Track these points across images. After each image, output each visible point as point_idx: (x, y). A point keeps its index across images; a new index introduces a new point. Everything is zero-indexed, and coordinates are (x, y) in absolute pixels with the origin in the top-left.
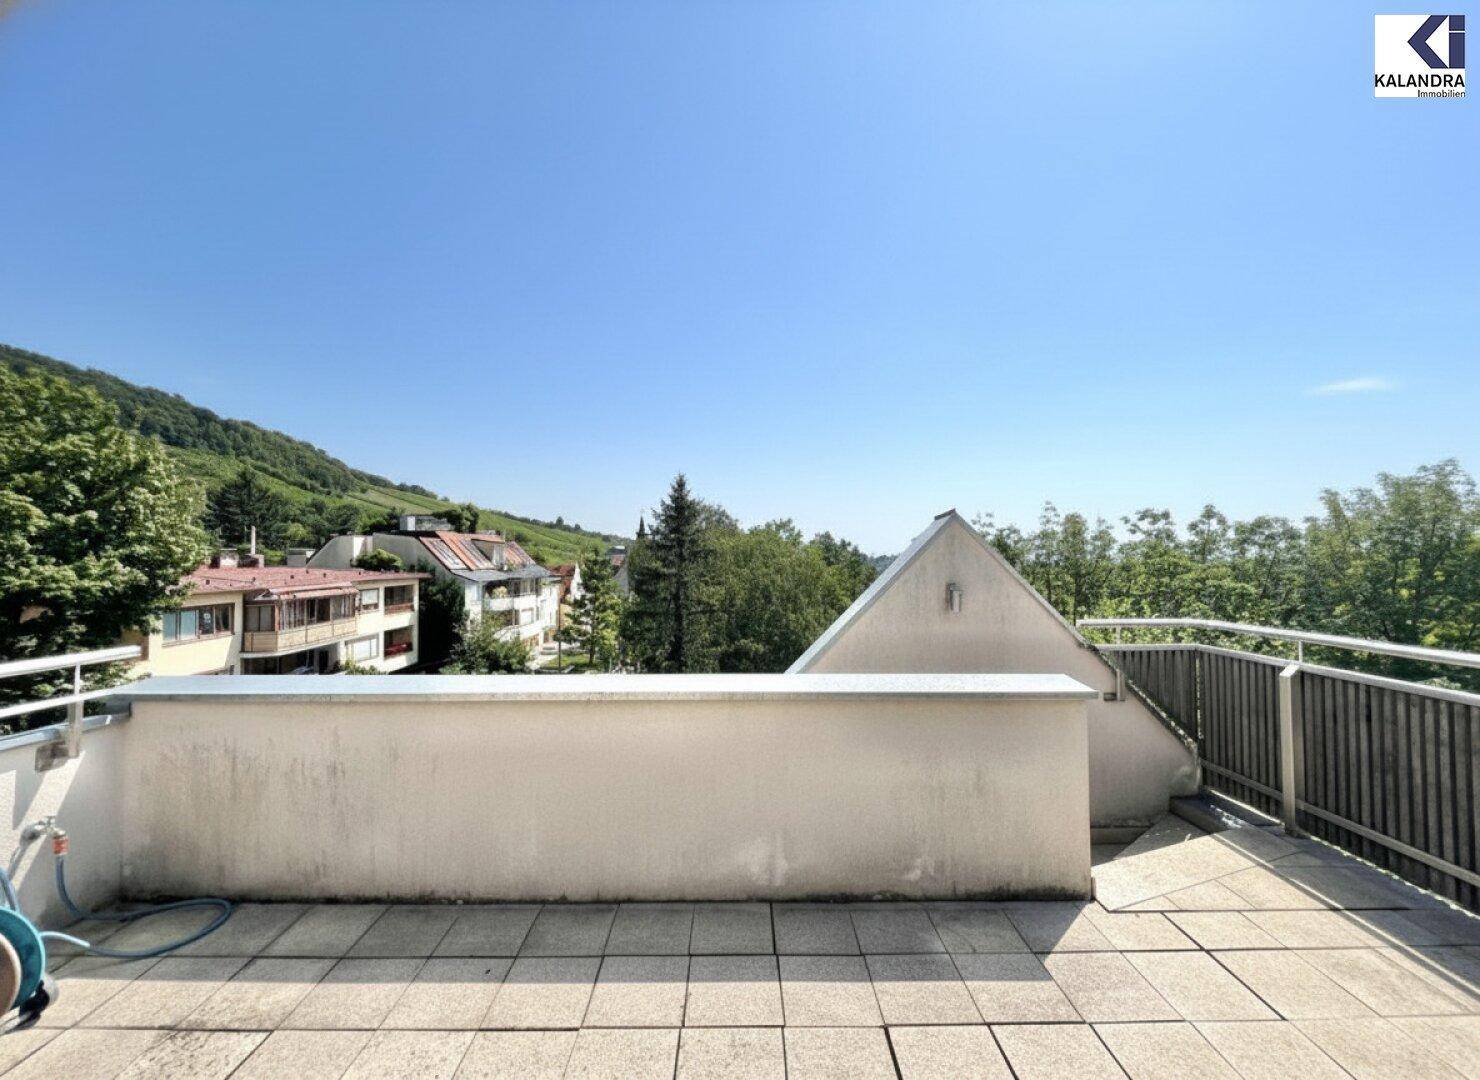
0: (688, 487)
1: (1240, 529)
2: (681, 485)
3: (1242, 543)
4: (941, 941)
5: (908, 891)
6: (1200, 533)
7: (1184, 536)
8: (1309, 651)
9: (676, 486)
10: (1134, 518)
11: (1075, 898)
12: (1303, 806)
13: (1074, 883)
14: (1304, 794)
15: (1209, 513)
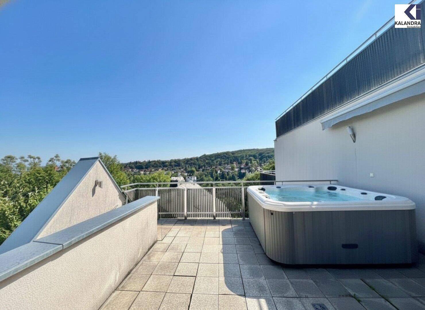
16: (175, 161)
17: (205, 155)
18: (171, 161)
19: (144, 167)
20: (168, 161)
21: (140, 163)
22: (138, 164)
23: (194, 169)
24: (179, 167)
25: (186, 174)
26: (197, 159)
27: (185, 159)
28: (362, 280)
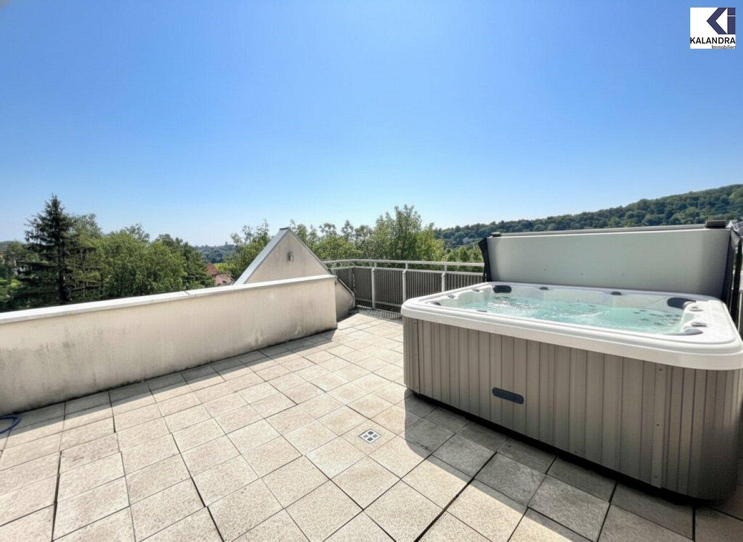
0: (61, 206)
1: (357, 231)
2: (55, 204)
3: (358, 235)
4: (307, 343)
5: (296, 337)
6: (345, 232)
7: (340, 233)
8: (379, 265)
9: (50, 204)
10: (323, 227)
11: (335, 329)
12: (377, 302)
13: (334, 327)
14: (376, 300)
15: (348, 224)
28: (496, 453)
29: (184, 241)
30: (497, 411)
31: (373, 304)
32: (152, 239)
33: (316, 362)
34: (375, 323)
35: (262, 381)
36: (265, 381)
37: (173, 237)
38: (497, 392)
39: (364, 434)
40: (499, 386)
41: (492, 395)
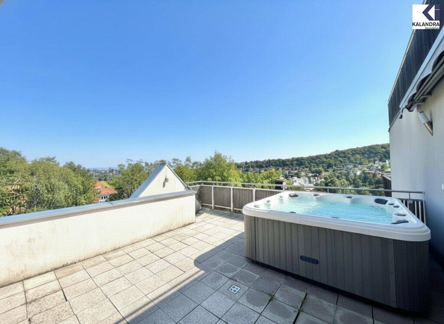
12: (215, 206)
13: (194, 222)
14: (214, 204)
16: (297, 160)
17: (337, 151)
18: (293, 160)
19: (264, 166)
20: (289, 159)
21: (260, 162)
22: (259, 164)
23: (321, 168)
24: (303, 166)
25: (310, 175)
26: (325, 156)
27: (310, 157)
28: (306, 294)
29: (83, 167)
30: (302, 269)
31: (213, 207)
32: (61, 165)
33: (189, 244)
34: (215, 219)
35: (159, 258)
36: (161, 258)
37: (76, 164)
38: (303, 258)
39: (230, 288)
40: (304, 255)
41: (300, 260)
